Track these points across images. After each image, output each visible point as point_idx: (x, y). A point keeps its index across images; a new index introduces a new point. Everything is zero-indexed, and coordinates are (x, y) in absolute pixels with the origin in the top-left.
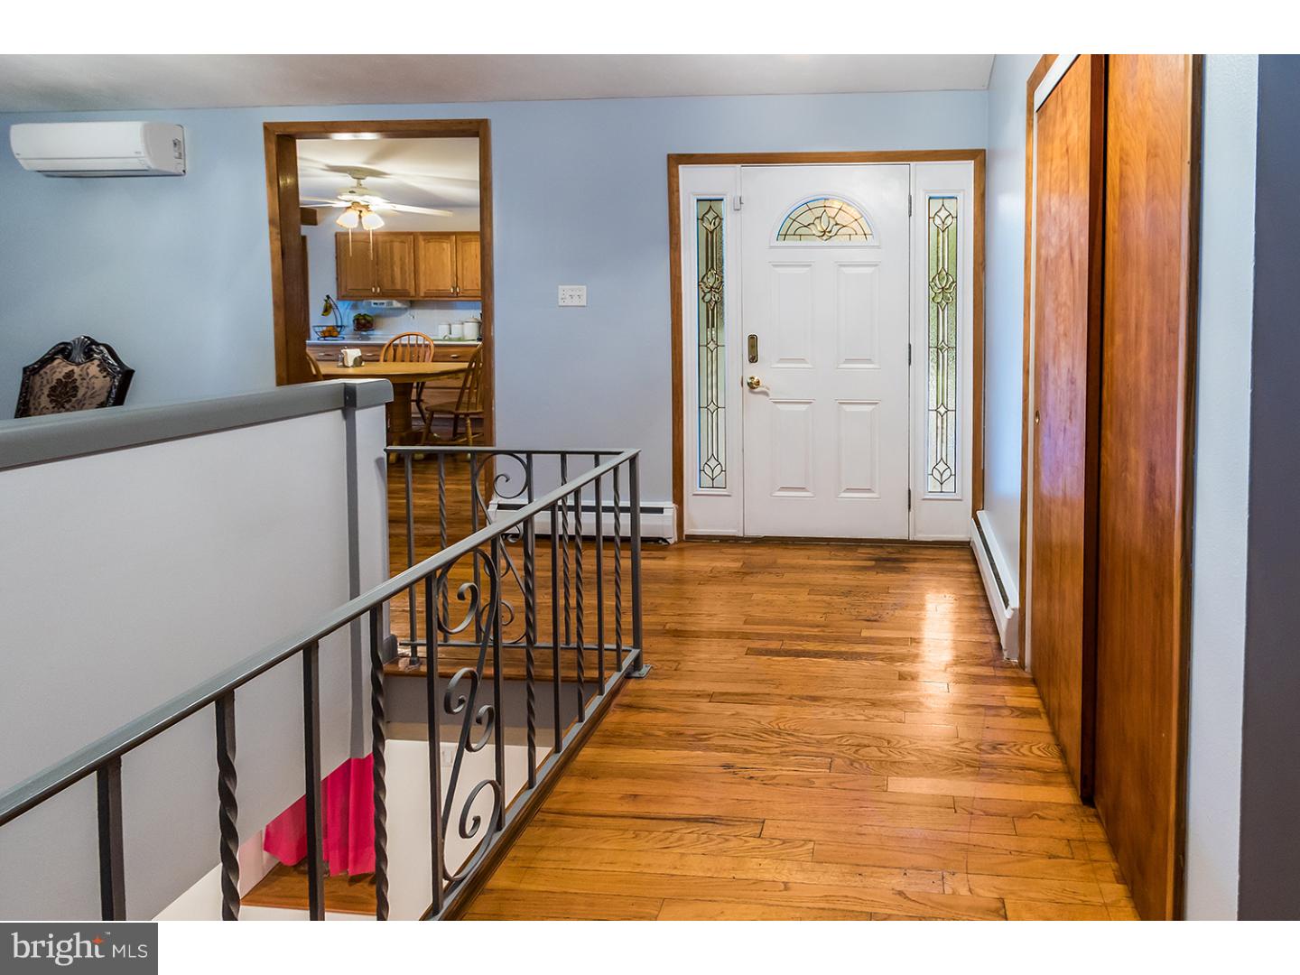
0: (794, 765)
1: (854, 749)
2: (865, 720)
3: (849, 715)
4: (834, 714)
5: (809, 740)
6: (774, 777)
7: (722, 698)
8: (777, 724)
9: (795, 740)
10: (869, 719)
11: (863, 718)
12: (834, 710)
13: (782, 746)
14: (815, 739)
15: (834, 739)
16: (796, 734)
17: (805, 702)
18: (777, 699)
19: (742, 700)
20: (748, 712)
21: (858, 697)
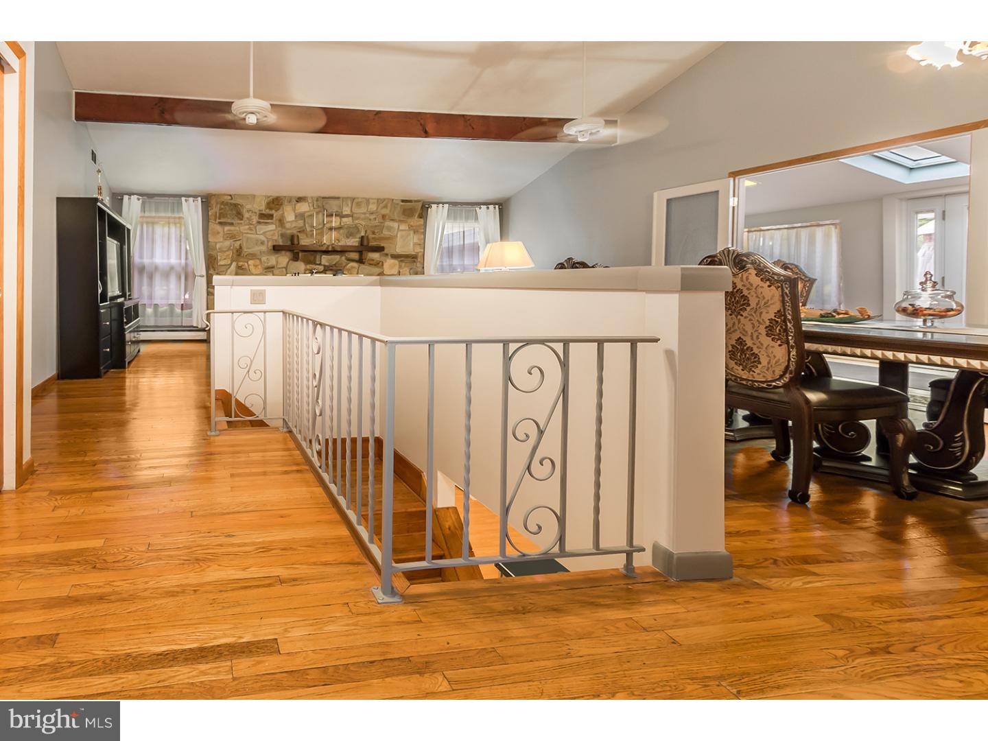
0: (178, 543)
1: (128, 558)
2: (114, 581)
3: (131, 584)
4: (146, 583)
5: (169, 558)
6: (192, 534)
7: (267, 582)
8: (201, 566)
9: (182, 558)
10: (109, 583)
11: (115, 584)
12: (146, 586)
13: (191, 552)
14: (164, 560)
15: (146, 563)
16: (182, 562)
17: (178, 590)
18: (209, 588)
19: (246, 583)
20: (233, 572)
21: (118, 603)
